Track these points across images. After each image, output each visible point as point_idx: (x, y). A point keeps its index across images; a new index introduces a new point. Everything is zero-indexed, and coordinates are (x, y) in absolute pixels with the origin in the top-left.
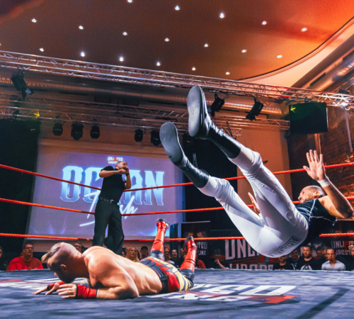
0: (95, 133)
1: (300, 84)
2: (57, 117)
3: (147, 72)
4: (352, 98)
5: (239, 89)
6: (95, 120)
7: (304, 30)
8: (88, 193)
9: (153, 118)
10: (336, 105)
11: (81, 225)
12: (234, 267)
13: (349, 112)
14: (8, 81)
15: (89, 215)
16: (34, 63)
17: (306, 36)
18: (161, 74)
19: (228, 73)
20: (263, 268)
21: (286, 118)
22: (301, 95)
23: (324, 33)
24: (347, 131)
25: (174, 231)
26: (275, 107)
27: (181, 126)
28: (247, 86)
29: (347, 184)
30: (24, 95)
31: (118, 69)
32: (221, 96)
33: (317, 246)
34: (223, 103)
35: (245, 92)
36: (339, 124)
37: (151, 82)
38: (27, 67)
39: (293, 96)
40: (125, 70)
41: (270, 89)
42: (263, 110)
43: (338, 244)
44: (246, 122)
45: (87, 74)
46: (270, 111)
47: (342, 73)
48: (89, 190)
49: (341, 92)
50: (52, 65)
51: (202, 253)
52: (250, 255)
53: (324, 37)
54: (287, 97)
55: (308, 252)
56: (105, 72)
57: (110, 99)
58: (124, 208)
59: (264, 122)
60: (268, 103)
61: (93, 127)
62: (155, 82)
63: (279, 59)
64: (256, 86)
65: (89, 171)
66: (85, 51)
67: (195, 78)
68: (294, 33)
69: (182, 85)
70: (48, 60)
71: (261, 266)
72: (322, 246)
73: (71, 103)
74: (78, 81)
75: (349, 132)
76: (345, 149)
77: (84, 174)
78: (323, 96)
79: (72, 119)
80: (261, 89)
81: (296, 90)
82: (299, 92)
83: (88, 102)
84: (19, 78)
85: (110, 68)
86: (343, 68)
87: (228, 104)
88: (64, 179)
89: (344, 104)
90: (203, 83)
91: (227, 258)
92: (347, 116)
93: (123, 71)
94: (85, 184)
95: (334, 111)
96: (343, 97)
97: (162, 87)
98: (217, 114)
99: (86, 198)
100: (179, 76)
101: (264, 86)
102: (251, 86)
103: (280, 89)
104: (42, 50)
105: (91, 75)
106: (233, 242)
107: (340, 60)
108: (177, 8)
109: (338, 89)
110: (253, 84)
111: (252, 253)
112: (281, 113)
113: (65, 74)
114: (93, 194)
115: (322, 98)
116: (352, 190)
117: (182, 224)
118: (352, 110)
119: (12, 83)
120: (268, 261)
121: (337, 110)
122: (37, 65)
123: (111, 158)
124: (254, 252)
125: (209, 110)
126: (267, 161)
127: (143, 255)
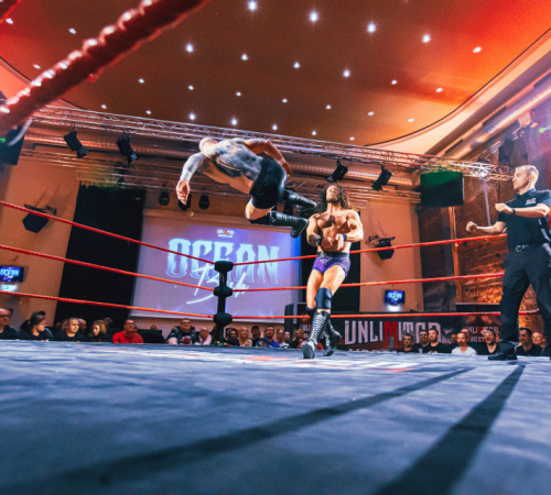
0: (204, 203)
1: (435, 151)
2: (163, 186)
4: (492, 168)
5: (364, 156)
6: (204, 189)
7: (439, 90)
8: (196, 268)
10: (473, 175)
11: (187, 303)
12: (354, 349)
13: (488, 183)
14: (114, 147)
15: (197, 290)
16: (140, 126)
17: (441, 97)
18: (277, 138)
19: (352, 139)
21: (417, 189)
22: (435, 163)
23: (462, 93)
24: (485, 205)
25: (289, 310)
26: (404, 177)
28: (373, 152)
29: (484, 264)
30: (130, 160)
31: (230, 132)
32: (344, 164)
33: (447, 332)
34: (346, 170)
35: (370, 159)
36: (478, 196)
38: (133, 130)
39: (426, 164)
41: (399, 156)
42: (391, 180)
43: (471, 329)
44: (372, 193)
46: (398, 182)
47: (481, 139)
48: (195, 262)
49: (479, 160)
50: (159, 128)
52: (372, 340)
53: (462, 98)
54: (420, 166)
55: (434, 336)
56: (216, 135)
58: (234, 286)
59: (392, 194)
60: (397, 172)
61: (202, 197)
63: (411, 123)
64: (383, 153)
65: (198, 244)
66: (195, 113)
67: (316, 143)
68: (427, 93)
69: (300, 151)
70: (155, 123)
72: (453, 331)
74: (186, 145)
77: (191, 248)
78: (458, 165)
80: (389, 156)
81: (429, 158)
84: (124, 143)
85: (222, 131)
86: (482, 134)
87: (351, 173)
89: (483, 175)
90: (324, 148)
91: (347, 342)
92: (486, 189)
94: (194, 255)
95: (471, 183)
96: (481, 166)
99: (194, 274)
100: (298, 141)
101: (393, 152)
102: (378, 153)
103: (410, 156)
104: (149, 112)
106: (354, 323)
107: (480, 125)
108: (297, 66)
109: (476, 157)
110: (381, 151)
111: (374, 338)
112: (411, 183)
114: (201, 269)
115: (457, 167)
116: (490, 271)
117: (299, 305)
118: (492, 182)
119: (117, 148)
120: (392, 346)
121: (475, 180)
122: (143, 129)
123: (220, 231)
124: (376, 337)
125: (330, 178)
126: (394, 237)
127: (254, 336)
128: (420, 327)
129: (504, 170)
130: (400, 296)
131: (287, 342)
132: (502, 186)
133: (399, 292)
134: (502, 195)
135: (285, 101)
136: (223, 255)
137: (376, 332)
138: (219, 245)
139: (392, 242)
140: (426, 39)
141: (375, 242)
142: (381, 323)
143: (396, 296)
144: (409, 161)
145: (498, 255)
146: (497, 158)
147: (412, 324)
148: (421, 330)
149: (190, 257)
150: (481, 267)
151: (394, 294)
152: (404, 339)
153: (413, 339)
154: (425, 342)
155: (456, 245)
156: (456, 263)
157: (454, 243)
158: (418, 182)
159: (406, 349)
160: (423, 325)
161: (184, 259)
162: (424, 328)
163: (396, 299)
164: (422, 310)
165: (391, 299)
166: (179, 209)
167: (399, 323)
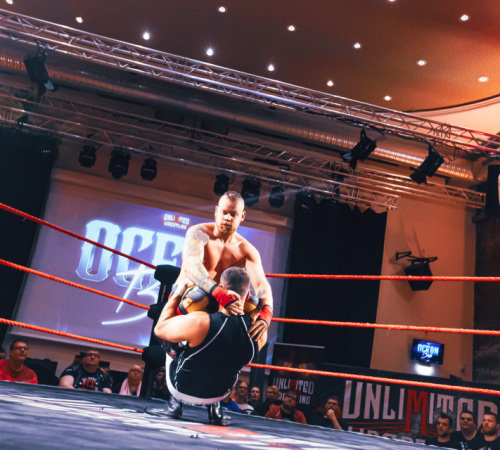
0: (149, 171)
2: (89, 136)
3: (252, 79)
5: (404, 127)
6: (151, 148)
9: (249, 159)
11: (103, 323)
12: (356, 429)
14: (18, 64)
16: (64, 40)
18: (273, 85)
19: (388, 98)
21: (479, 187)
26: (462, 166)
27: (296, 179)
28: (419, 123)
30: (42, 90)
31: (203, 67)
32: (372, 135)
34: (373, 146)
35: (413, 133)
37: (256, 96)
38: (52, 44)
39: (498, 150)
40: (215, 70)
41: (459, 133)
42: (440, 169)
44: (409, 185)
45: (150, 69)
46: (452, 172)
48: (123, 262)
50: (94, 47)
51: (304, 400)
52: (385, 416)
54: (488, 152)
55: (490, 424)
56: (181, 69)
57: (181, 116)
59: (439, 190)
60: (452, 158)
61: (146, 161)
62: (262, 98)
63: (484, 83)
64: (435, 126)
65: (131, 233)
66: (151, 30)
67: (332, 99)
69: (307, 108)
70: (89, 38)
73: (116, 115)
74: (132, 78)
77: (120, 237)
79: (114, 142)
80: (442, 131)
83: (145, 118)
84: (37, 63)
85: (190, 64)
87: (380, 151)
90: (343, 109)
91: (346, 415)
93: (211, 73)
97: (273, 108)
98: (361, 167)
99: (120, 279)
100: (305, 93)
101: (449, 126)
102: (427, 124)
103: (476, 136)
104: (79, 20)
105: (157, 71)
106: (360, 386)
110: (430, 121)
111: (389, 413)
112: (471, 177)
113: (114, 64)
114: (130, 273)
117: (276, 348)
119: (23, 68)
120: (417, 431)
122: (69, 45)
123: (168, 218)
124: (393, 412)
125: (348, 156)
126: (436, 258)
128: (465, 406)
130: (436, 350)
133: (435, 344)
135: (292, 28)
136: (168, 256)
137: (394, 405)
138: (164, 238)
139: (432, 266)
141: (406, 262)
142: (402, 391)
143: (429, 350)
147: (451, 398)
149: (116, 252)
151: (427, 347)
152: (436, 423)
153: (452, 423)
158: (483, 177)
159: (440, 440)
160: (470, 403)
161: (106, 255)
162: (470, 408)
163: (430, 356)
164: (469, 378)
165: (421, 354)
166: (110, 174)
167: (432, 395)
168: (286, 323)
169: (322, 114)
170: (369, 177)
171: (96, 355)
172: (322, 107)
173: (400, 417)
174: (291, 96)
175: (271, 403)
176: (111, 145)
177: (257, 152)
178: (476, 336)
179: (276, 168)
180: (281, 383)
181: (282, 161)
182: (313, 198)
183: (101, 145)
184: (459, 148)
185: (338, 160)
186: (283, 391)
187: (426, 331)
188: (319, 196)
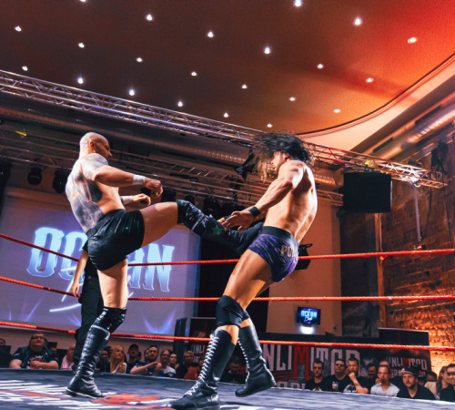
1: (362, 148)
2: (36, 160)
3: (163, 112)
4: (424, 173)
7: (370, 80)
8: (68, 266)
9: (166, 174)
10: (403, 179)
11: (51, 311)
13: (419, 189)
15: (65, 296)
16: (12, 83)
17: (371, 89)
18: (180, 116)
19: (269, 126)
20: (295, 387)
21: (340, 190)
22: (360, 162)
23: (394, 87)
24: (415, 214)
25: (180, 326)
26: (327, 175)
27: (204, 189)
29: (412, 283)
31: (124, 103)
33: (367, 362)
36: (407, 204)
37: (166, 125)
39: (350, 162)
40: (132, 105)
41: (322, 150)
43: (394, 362)
45: (81, 105)
46: (320, 179)
47: (413, 139)
48: (67, 262)
49: (411, 163)
50: (34, 89)
52: (278, 368)
53: (394, 92)
54: (344, 164)
55: (355, 368)
56: (106, 105)
60: (317, 168)
62: (172, 126)
63: (337, 114)
65: (73, 236)
66: (83, 77)
67: (225, 126)
68: (357, 83)
69: (207, 134)
70: (30, 82)
71: (293, 384)
72: (374, 362)
73: (58, 143)
74: (70, 114)
75: (418, 216)
76: (412, 237)
77: (64, 240)
78: (387, 166)
79: (56, 164)
81: (356, 156)
82: (359, 158)
85: (114, 101)
86: (414, 134)
88: (36, 244)
89: (414, 179)
90: (235, 133)
92: (416, 196)
93: (130, 108)
94: (65, 254)
95: (400, 187)
96: (412, 169)
99: (64, 274)
100: (205, 122)
101: (314, 145)
103: (334, 152)
104: (25, 69)
105: (87, 107)
107: (412, 124)
108: (210, 35)
109: (407, 159)
111: (281, 366)
112: (334, 183)
113: (52, 102)
114: (73, 268)
115: (386, 169)
116: (418, 292)
117: (192, 320)
118: (423, 187)
120: (302, 378)
121: (405, 184)
122: (12, 87)
124: (284, 365)
125: (240, 169)
126: (311, 245)
127: (132, 358)
128: (337, 355)
129: (437, 177)
130: (315, 314)
131: (172, 366)
132: (434, 194)
133: (314, 310)
134: (434, 204)
137: (284, 359)
139: (308, 249)
140: (358, 22)
142: (290, 348)
143: (309, 315)
144: (332, 157)
145: (428, 273)
146: (430, 162)
147: (326, 350)
148: (337, 359)
149: (60, 255)
150: (408, 286)
151: (308, 312)
154: (340, 374)
155: (382, 258)
156: (381, 280)
157: (379, 256)
158: (341, 183)
160: (340, 352)
162: (340, 357)
163: (311, 319)
164: (339, 334)
165: (304, 318)
166: (53, 190)
167: (313, 349)
168: (200, 301)
169: (219, 138)
170: (259, 185)
171: (41, 338)
172: (219, 133)
173: (290, 368)
174: (194, 125)
175: (189, 365)
176: (54, 167)
177: (173, 169)
178: (343, 301)
179: (188, 181)
180: (197, 349)
181: (192, 175)
182: (217, 203)
183: (46, 167)
184: (322, 162)
185: (235, 173)
186: (198, 355)
187: (307, 301)
188: (222, 201)
